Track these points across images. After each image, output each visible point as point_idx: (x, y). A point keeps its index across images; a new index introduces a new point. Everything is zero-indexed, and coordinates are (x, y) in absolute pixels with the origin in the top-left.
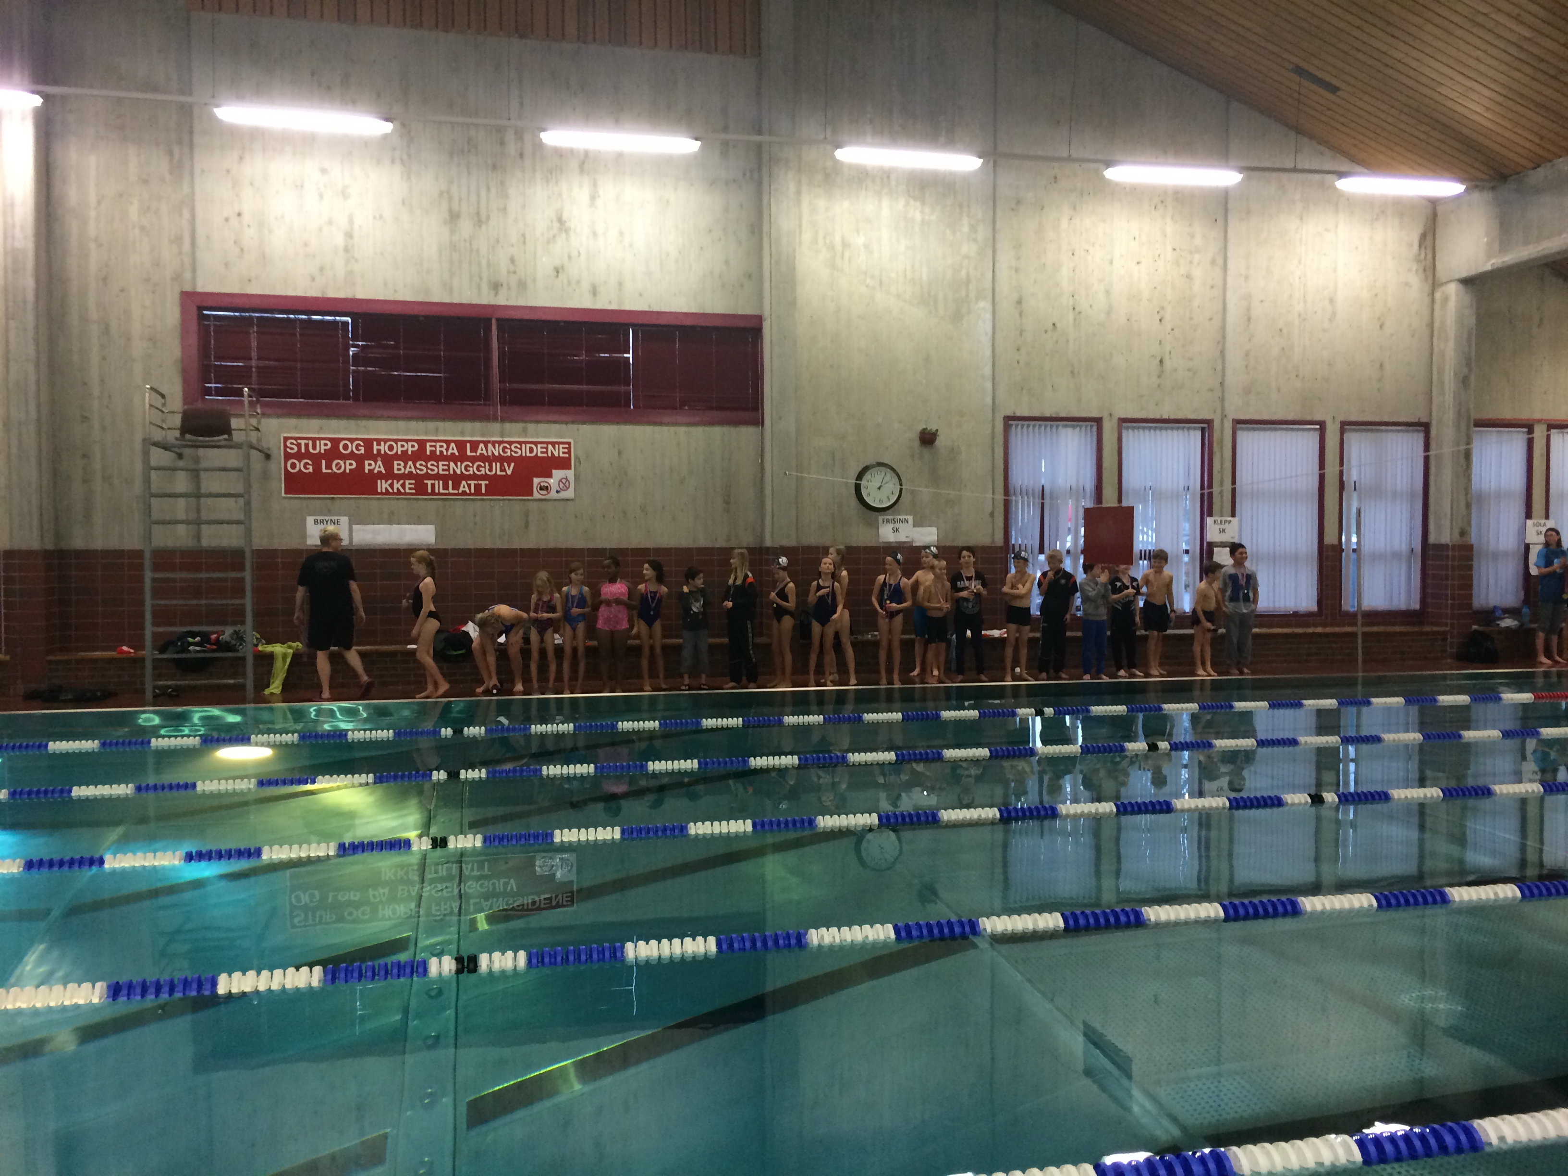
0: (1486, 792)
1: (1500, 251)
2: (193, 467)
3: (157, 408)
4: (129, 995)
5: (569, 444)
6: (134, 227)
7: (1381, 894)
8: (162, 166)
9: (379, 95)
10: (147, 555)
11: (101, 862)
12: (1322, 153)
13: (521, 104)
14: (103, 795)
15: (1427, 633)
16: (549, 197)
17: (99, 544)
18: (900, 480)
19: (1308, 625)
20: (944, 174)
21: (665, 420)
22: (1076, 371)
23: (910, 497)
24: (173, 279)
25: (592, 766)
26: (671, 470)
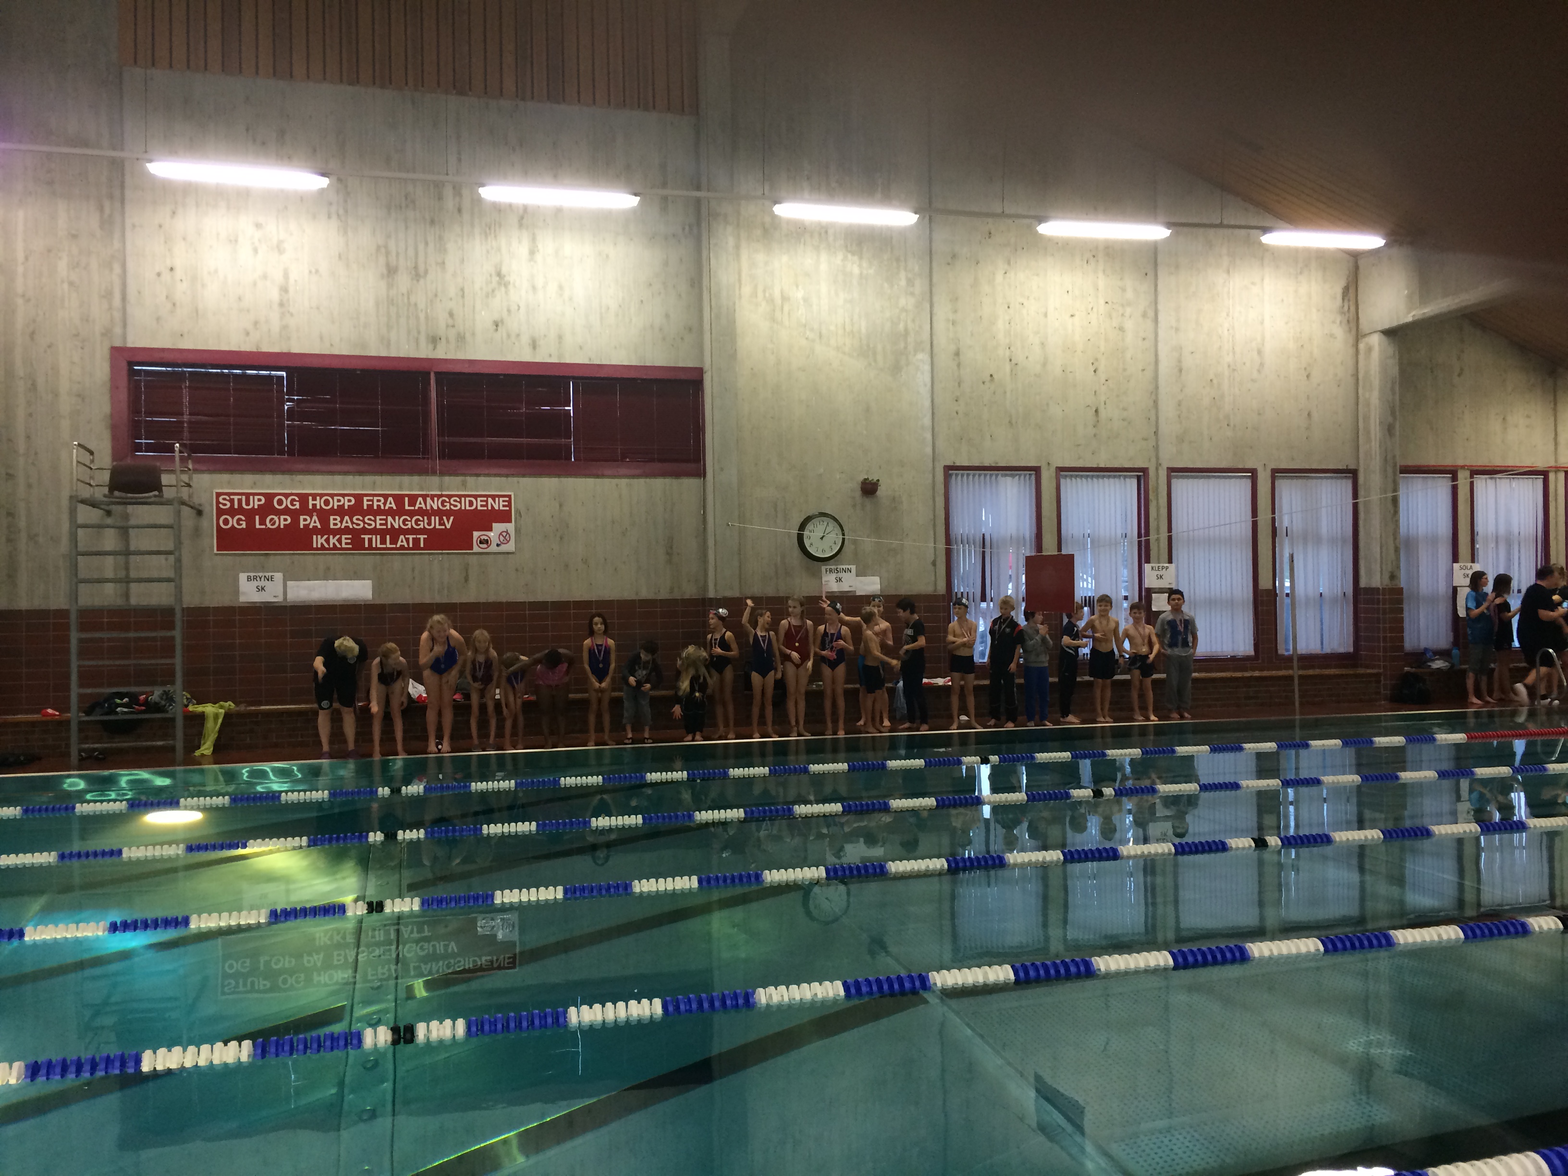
0: (1425, 833)
1: (1420, 304)
2: (124, 524)
3: (85, 465)
4: (48, 1074)
5: (510, 497)
6: (63, 282)
7: (1327, 938)
8: (92, 220)
9: (315, 150)
10: (73, 617)
11: (21, 934)
12: (1245, 210)
13: (459, 160)
14: (25, 865)
15: (1362, 675)
16: (488, 252)
17: (23, 604)
18: (842, 530)
19: (1246, 670)
20: (881, 229)
21: (607, 472)
22: (1014, 421)
23: (853, 547)
24: (103, 335)
25: (534, 824)
26: (613, 522)
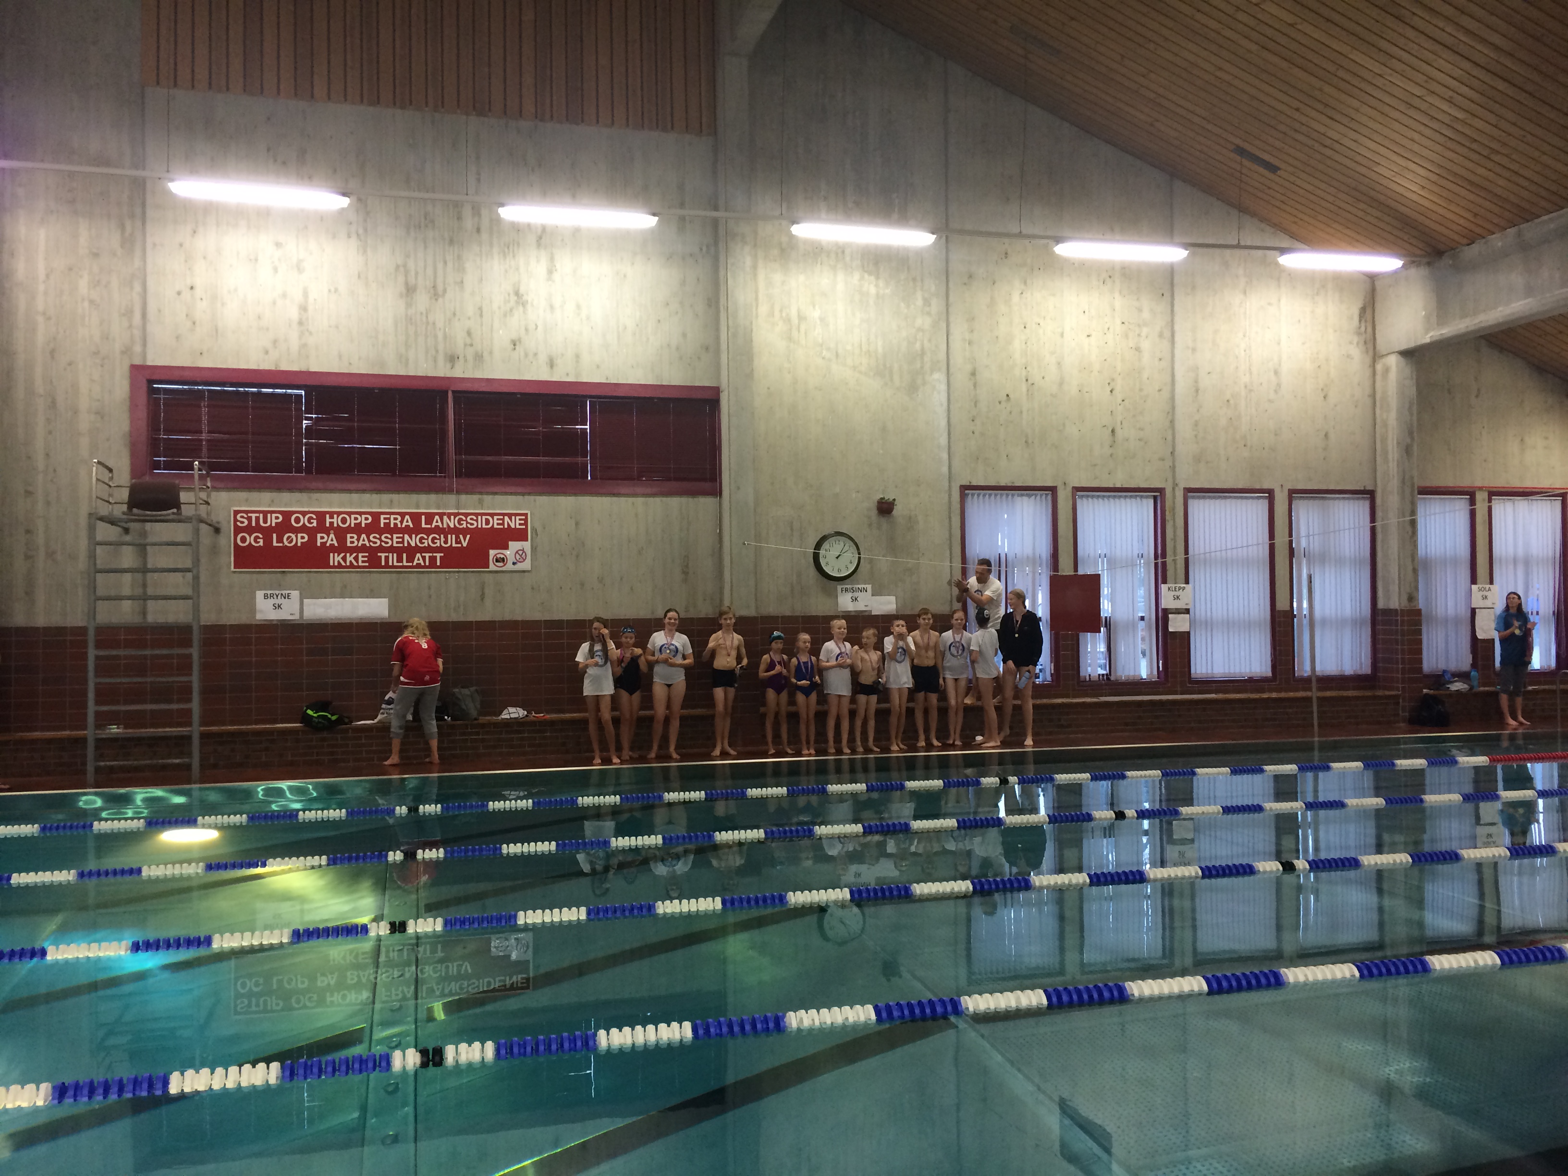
0: (1454, 857)
1: (1438, 324)
2: (142, 542)
3: (104, 482)
4: (75, 1097)
5: (526, 515)
6: (83, 300)
7: (1362, 962)
8: (113, 239)
9: (335, 171)
10: (91, 634)
11: (43, 953)
12: (1263, 230)
13: (479, 180)
14: (44, 883)
15: (1380, 697)
16: (506, 271)
17: (41, 621)
18: (858, 549)
19: (1263, 691)
20: (898, 249)
21: (623, 491)
22: (1030, 441)
23: (868, 566)
24: (123, 353)
25: (554, 843)
26: (629, 541)
